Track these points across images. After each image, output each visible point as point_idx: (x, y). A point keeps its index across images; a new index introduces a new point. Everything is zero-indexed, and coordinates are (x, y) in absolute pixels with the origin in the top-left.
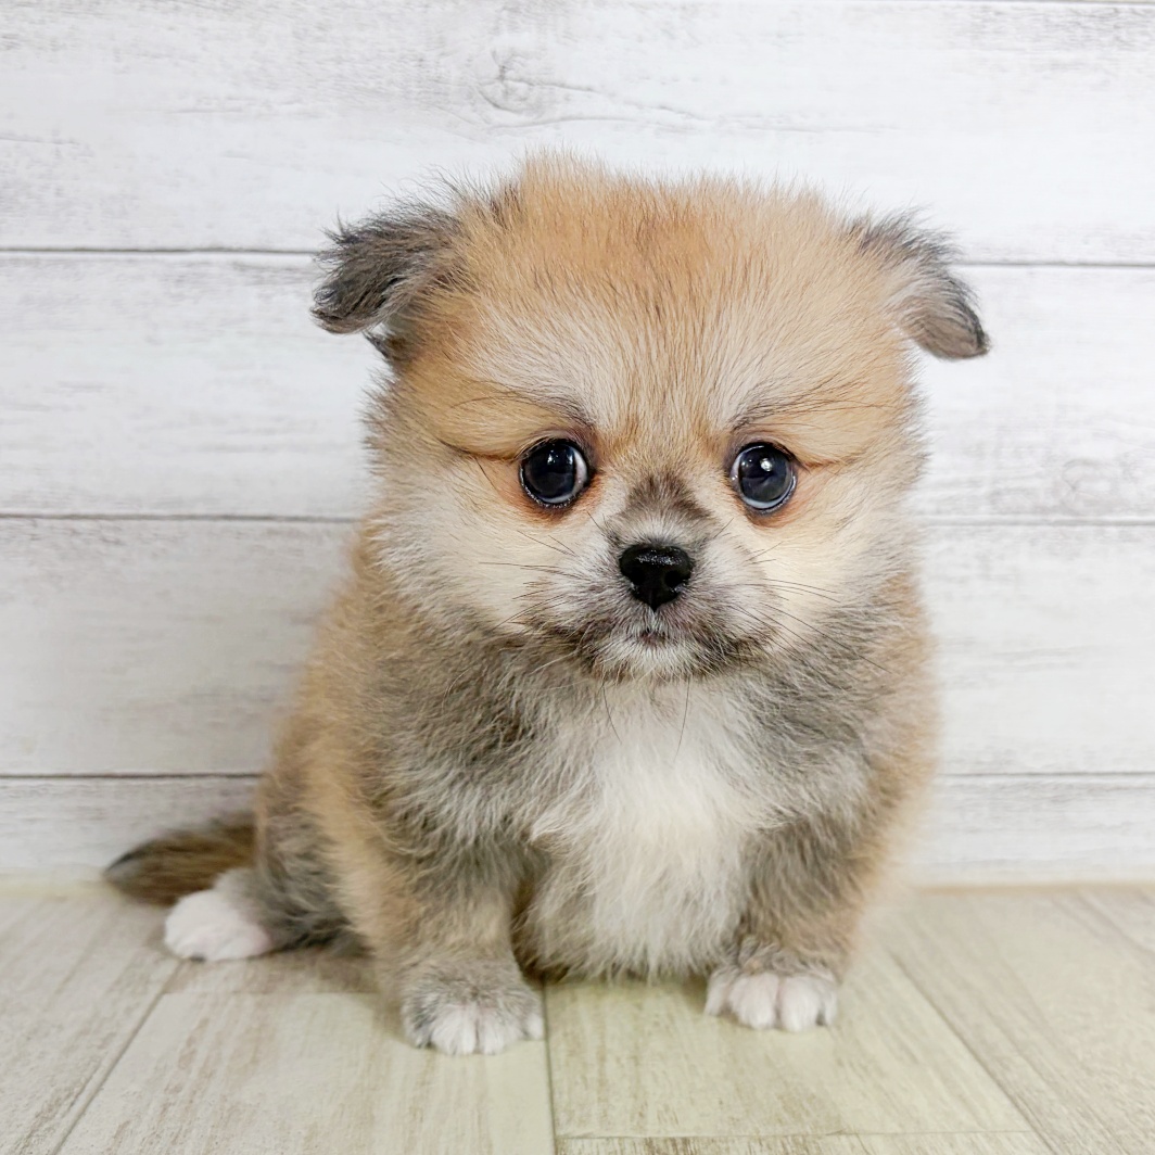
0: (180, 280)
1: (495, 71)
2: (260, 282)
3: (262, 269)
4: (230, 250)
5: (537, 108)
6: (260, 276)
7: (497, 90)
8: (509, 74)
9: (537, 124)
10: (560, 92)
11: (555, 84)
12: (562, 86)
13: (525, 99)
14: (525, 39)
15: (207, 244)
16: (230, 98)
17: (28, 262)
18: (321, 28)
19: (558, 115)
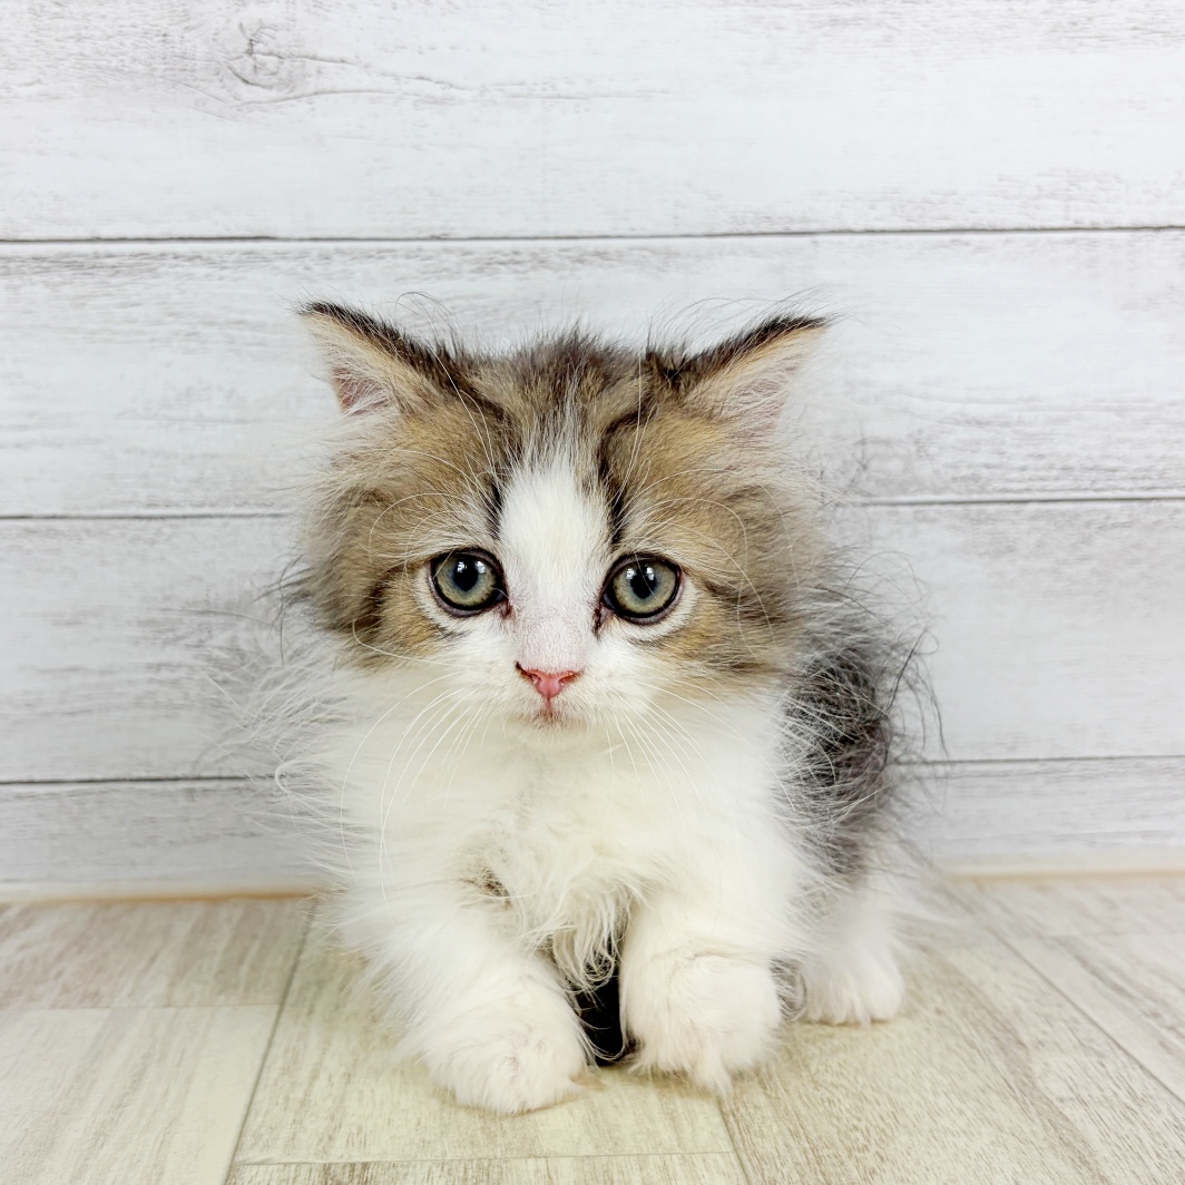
1: (247, 47)
2: (6, 273)
5: (289, 83)
6: (7, 267)
7: (246, 65)
8: (257, 47)
9: (288, 99)
10: (312, 65)
11: (305, 57)
12: (314, 58)
13: (274, 74)
14: (274, 10)
19: (311, 89)
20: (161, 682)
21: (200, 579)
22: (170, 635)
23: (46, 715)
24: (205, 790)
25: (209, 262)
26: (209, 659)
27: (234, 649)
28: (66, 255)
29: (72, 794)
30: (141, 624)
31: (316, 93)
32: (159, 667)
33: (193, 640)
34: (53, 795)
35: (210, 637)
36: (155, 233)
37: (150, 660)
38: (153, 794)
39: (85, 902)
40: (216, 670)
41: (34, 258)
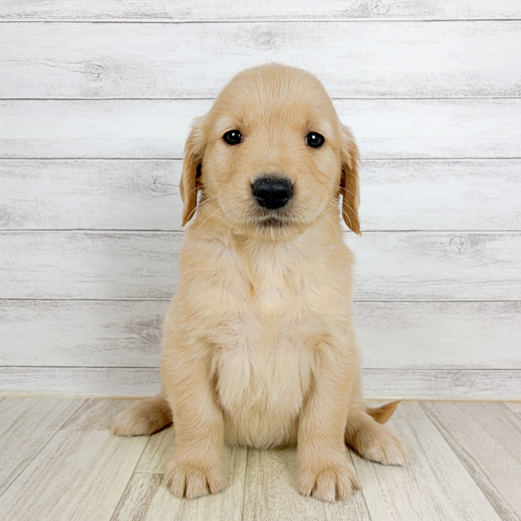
0: (70, 238)
1: (153, 181)
2: (91, 238)
3: (92, 234)
4: (83, 230)
5: (164, 191)
6: (91, 237)
7: (153, 187)
8: (156, 182)
9: (164, 195)
10: (170, 187)
11: (169, 185)
12: (171, 185)
13: (161, 189)
14: (160, 173)
15: (77, 228)
16: (82, 189)
17: (31, 233)
18: (105, 170)
19: (170, 193)
20: (130, 343)
21: (140, 316)
22: (132, 330)
23: (100, 350)
24: (141, 371)
25: (144, 236)
26: (142, 337)
27: (148, 334)
28: (107, 234)
29: (106, 371)
30: (125, 327)
31: (172, 194)
32: (129, 339)
33: (138, 332)
34: (102, 371)
35: (142, 331)
36: (130, 228)
37: (127, 337)
38: (127, 371)
39: (109, 398)
40: (144, 340)
41: (99, 234)
